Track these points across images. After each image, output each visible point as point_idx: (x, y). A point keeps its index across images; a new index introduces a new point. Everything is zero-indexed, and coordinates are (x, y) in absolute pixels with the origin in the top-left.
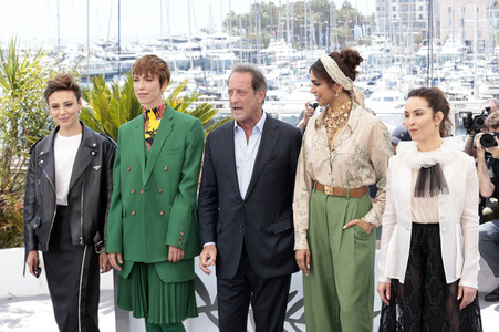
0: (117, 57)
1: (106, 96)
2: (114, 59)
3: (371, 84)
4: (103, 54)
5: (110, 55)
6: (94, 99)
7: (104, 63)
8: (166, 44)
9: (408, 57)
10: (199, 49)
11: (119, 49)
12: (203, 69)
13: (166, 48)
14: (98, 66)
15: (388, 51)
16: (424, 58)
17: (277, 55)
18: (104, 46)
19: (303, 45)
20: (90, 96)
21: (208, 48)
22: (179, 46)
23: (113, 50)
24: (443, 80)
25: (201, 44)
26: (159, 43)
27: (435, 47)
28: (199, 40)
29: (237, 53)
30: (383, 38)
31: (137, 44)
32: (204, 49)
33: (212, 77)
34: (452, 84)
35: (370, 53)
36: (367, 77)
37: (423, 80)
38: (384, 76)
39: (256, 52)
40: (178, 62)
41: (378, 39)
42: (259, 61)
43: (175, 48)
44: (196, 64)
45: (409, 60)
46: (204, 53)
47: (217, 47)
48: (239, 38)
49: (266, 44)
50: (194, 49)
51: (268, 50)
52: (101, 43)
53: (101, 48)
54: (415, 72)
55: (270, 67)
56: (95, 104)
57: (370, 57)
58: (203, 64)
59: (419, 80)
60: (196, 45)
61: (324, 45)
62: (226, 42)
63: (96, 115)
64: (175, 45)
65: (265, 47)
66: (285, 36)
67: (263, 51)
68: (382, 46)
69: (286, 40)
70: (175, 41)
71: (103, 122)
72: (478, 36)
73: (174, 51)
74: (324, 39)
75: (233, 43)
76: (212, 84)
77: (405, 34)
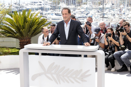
0: (19, 7)
1: (17, 16)
2: (18, 7)
3: (87, 15)
4: (15, 6)
5: (17, 6)
6: (14, 17)
7: (15, 8)
8: (32, 3)
9: (97, 8)
10: (41, 5)
11: (20, 5)
12: (42, 10)
13: (32, 4)
14: (13, 9)
15: (92, 6)
16: (101, 8)
17: (62, 7)
18: (15, 4)
19: (69, 4)
20: (13, 16)
21: (43, 4)
22: (36, 4)
23: (18, 5)
24: (106, 14)
25: (41, 4)
26: (30, 3)
27: (104, 5)
28: (41, 2)
29: (51, 6)
30: (90, 3)
31: (24, 3)
32: (42, 5)
33: (44, 12)
34: (108, 15)
35: (87, 7)
36: (86, 13)
37: (101, 14)
38: (90, 13)
39: (56, 6)
40: (35, 8)
41: (89, 3)
42: (57, 8)
43: (34, 4)
44: (40, 9)
45: (97, 9)
46: (42, 6)
47: (46, 4)
48: (52, 2)
49: (59, 3)
50: (40, 5)
51: (60, 5)
52: (15, 3)
53: (14, 4)
54: (99, 12)
55: (60, 10)
56: (14, 18)
57: (87, 8)
58: (42, 9)
59: (100, 14)
60: (40, 4)
61: (74, 4)
62: (48, 3)
63: (15, 21)
64: (35, 4)
65: (59, 5)
66: (64, 2)
67: (58, 5)
68: (90, 5)
69: (64, 3)
70: (35, 3)
71: (17, 23)
72: (116, 2)
73: (34, 5)
74: (74, 3)
75: (50, 3)
76: (44, 14)
77: (96, 2)
